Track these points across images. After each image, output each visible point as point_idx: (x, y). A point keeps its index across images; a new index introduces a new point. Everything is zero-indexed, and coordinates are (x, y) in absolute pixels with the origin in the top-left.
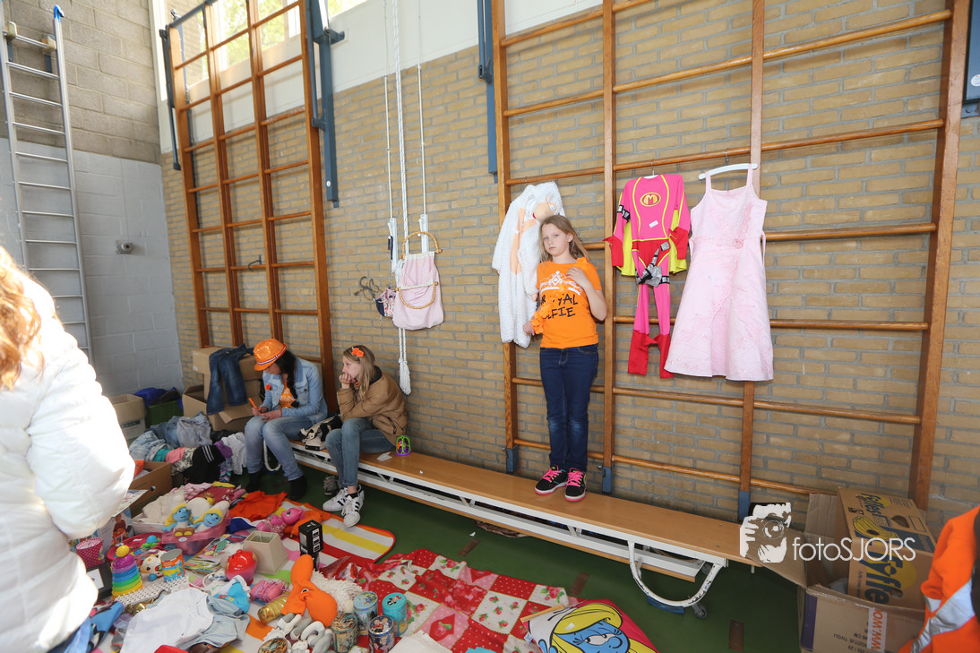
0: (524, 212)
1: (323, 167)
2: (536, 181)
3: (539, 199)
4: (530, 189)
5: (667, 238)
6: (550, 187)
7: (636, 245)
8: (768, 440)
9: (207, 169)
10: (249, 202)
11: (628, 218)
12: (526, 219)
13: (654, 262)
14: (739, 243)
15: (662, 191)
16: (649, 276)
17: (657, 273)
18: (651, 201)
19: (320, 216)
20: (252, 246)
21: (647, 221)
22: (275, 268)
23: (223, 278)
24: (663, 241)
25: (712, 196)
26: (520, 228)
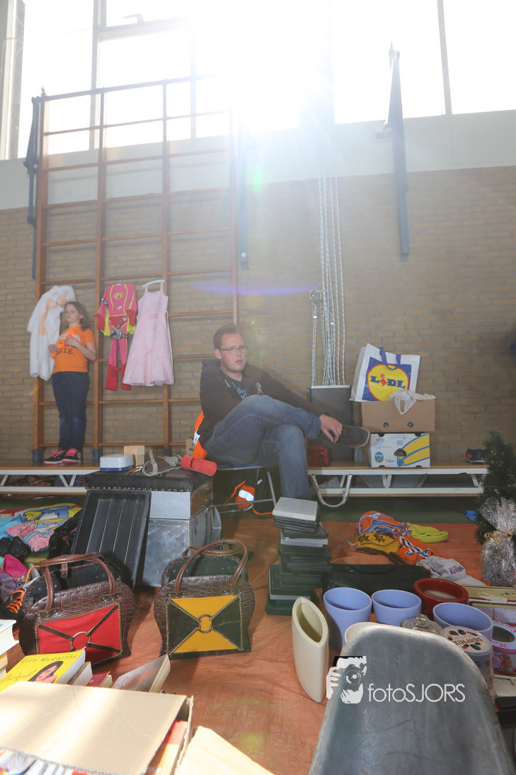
0: (50, 301)
2: (60, 283)
3: (58, 294)
4: (55, 289)
5: (126, 315)
6: (69, 288)
7: (110, 318)
8: (180, 423)
11: (107, 305)
12: (51, 304)
13: (118, 326)
14: (156, 316)
15: (124, 291)
16: (115, 334)
17: (119, 333)
18: (119, 297)
21: (116, 306)
24: (124, 317)
25: (147, 294)
26: (48, 308)
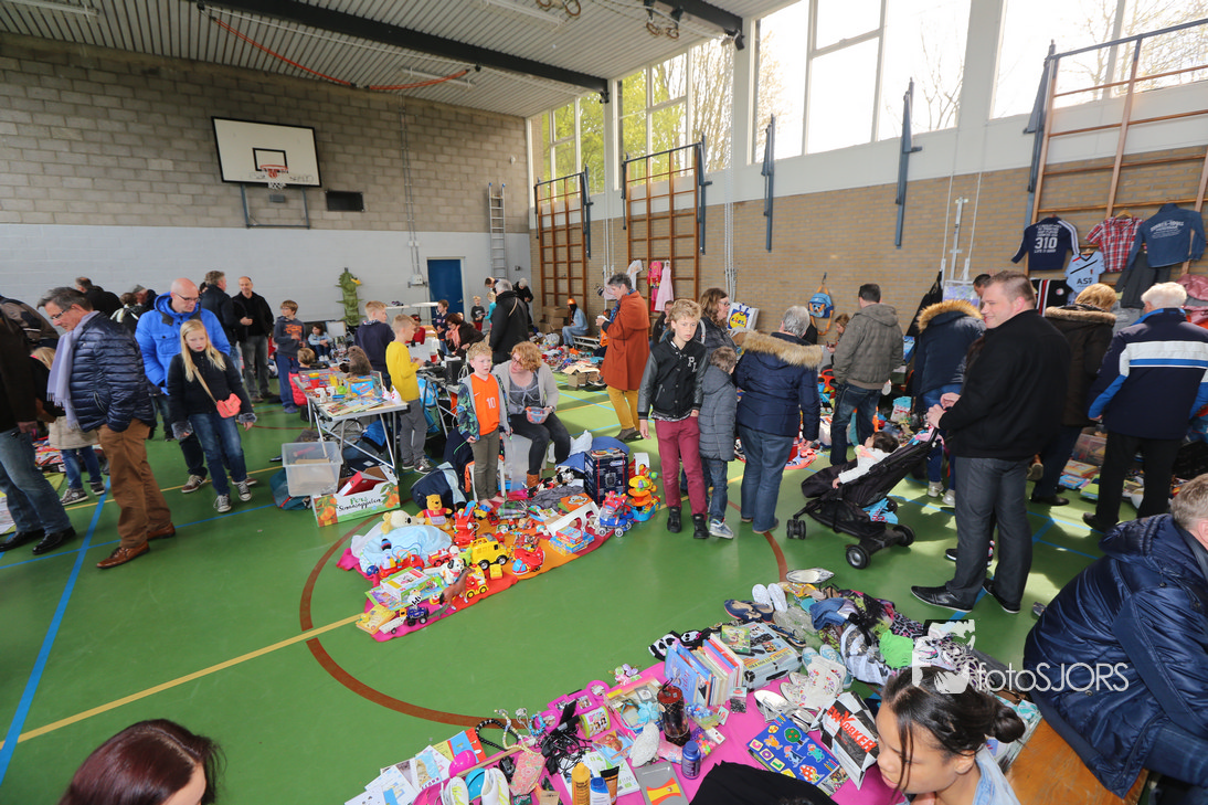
0: (632, 268)
1: (586, 245)
2: (636, 259)
4: (634, 262)
5: (658, 277)
7: (653, 278)
9: (548, 239)
10: (562, 254)
11: (651, 272)
13: (655, 282)
15: (658, 265)
17: (655, 285)
19: (585, 262)
20: (563, 270)
22: (570, 279)
23: (552, 281)
